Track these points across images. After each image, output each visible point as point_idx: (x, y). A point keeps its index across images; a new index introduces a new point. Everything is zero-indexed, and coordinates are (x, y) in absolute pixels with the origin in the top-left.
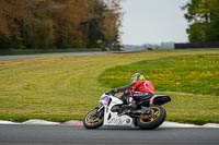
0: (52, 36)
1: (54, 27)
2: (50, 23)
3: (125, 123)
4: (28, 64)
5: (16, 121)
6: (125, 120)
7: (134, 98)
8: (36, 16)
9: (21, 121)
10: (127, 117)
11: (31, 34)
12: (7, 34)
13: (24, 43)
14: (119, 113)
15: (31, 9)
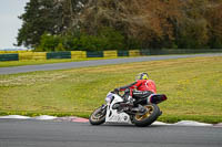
0: (205, 36)
1: (208, 27)
2: (203, 22)
3: (123, 120)
4: (181, 64)
5: (168, 122)
6: (123, 117)
7: (133, 96)
8: (189, 15)
9: (173, 122)
10: (125, 114)
11: (184, 33)
12: (160, 33)
13: (176, 42)
14: (119, 111)
15: (185, 8)
